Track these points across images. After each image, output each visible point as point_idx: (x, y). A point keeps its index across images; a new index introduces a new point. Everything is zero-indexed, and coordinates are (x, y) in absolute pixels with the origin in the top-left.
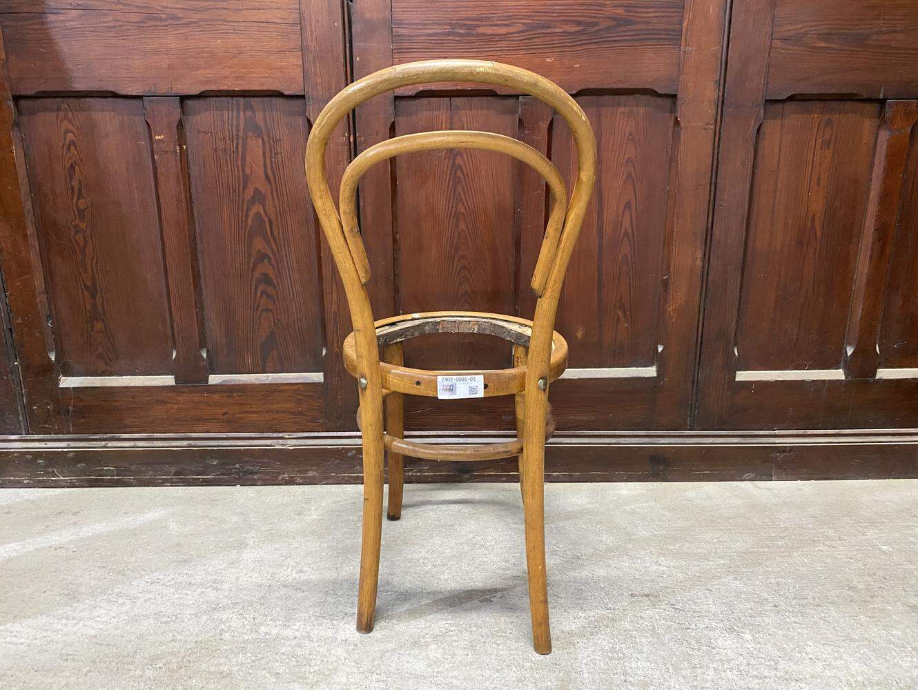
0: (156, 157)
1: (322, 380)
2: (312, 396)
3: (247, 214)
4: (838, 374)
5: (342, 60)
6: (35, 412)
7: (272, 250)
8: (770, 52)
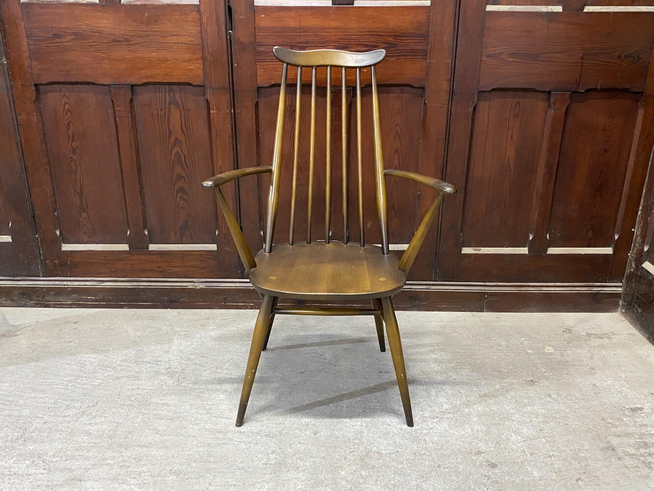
0: (117, 119)
1: (216, 249)
2: (209, 258)
3: (171, 153)
4: (524, 251)
5: (227, 66)
6: (48, 264)
7: (186, 174)
8: (480, 63)
